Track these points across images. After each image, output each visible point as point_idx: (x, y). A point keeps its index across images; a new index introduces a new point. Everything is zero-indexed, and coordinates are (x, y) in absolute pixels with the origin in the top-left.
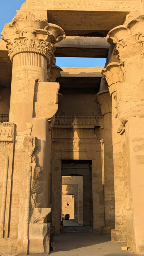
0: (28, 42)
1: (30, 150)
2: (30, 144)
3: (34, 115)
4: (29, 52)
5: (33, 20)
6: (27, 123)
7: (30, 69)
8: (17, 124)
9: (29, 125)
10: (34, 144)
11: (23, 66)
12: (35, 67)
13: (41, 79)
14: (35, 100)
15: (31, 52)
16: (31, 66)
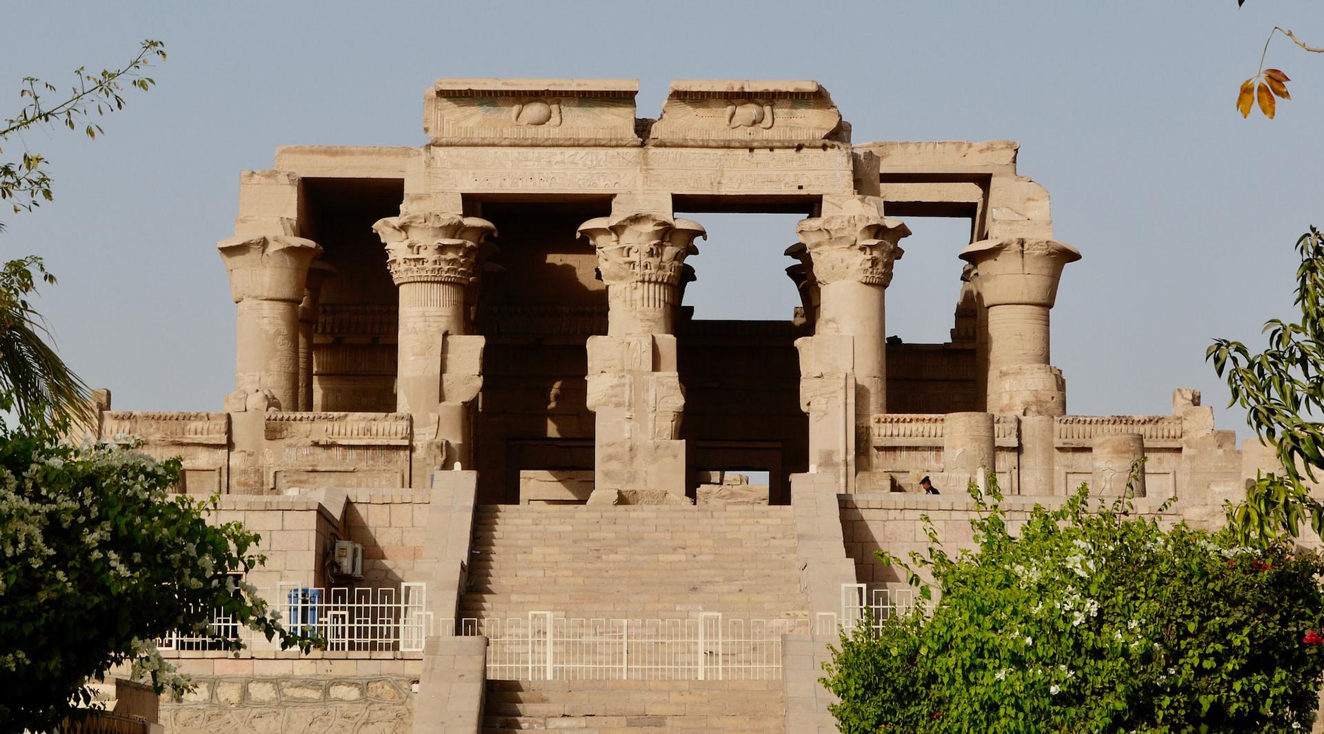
0: (429, 266)
1: (438, 461)
2: (438, 451)
3: (442, 398)
4: (431, 282)
5: (438, 225)
6: (430, 414)
7: (431, 314)
8: (414, 415)
9: (433, 417)
10: (444, 453)
11: (421, 309)
12: (442, 309)
13: (452, 329)
14: (443, 370)
15: (434, 282)
16: (435, 309)
